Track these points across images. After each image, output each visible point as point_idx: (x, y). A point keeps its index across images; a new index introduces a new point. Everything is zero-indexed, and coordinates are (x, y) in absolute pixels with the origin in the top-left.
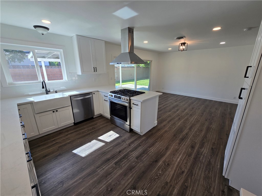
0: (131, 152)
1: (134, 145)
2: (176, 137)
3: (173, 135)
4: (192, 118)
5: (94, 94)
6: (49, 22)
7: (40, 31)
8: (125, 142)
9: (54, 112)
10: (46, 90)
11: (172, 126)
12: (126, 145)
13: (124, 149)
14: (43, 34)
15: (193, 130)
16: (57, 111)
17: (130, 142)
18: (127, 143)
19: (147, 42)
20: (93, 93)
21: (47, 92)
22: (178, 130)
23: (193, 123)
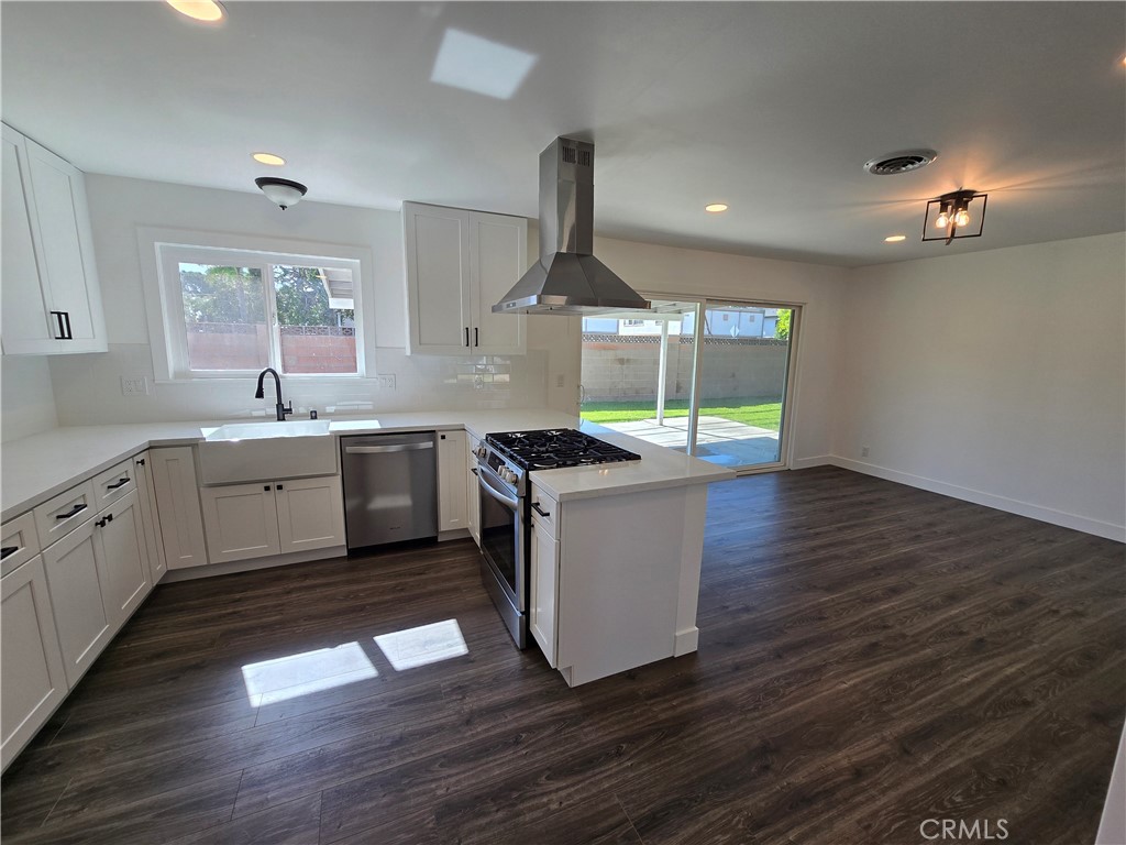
0: (441, 766)
1: (487, 730)
2: (767, 768)
3: (756, 743)
4: (972, 664)
5: (443, 437)
6: (278, 161)
7: (276, 195)
8: (464, 698)
9: (267, 489)
10: (280, 405)
11: (789, 685)
12: (458, 712)
13: (429, 734)
14: (283, 207)
15: (926, 759)
16: (280, 487)
17: (484, 703)
18: (467, 709)
19: (721, 208)
20: (440, 434)
21: (283, 413)
22: (813, 723)
23: (963, 704)
